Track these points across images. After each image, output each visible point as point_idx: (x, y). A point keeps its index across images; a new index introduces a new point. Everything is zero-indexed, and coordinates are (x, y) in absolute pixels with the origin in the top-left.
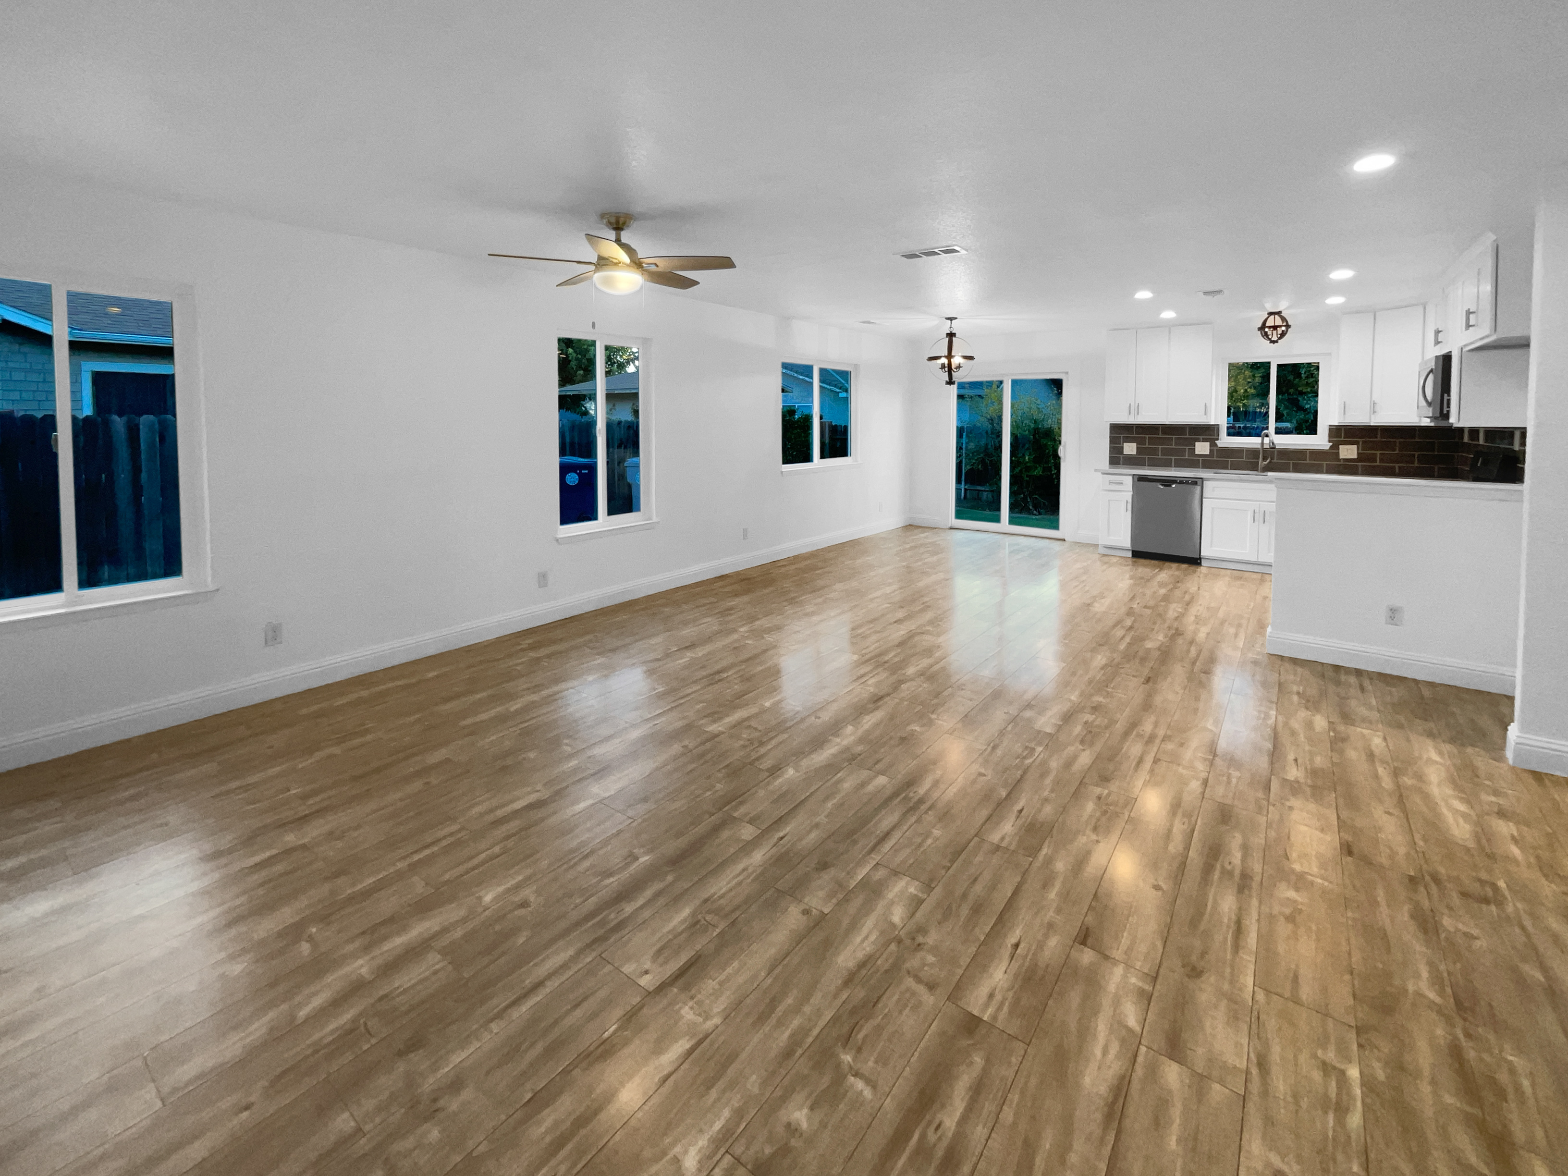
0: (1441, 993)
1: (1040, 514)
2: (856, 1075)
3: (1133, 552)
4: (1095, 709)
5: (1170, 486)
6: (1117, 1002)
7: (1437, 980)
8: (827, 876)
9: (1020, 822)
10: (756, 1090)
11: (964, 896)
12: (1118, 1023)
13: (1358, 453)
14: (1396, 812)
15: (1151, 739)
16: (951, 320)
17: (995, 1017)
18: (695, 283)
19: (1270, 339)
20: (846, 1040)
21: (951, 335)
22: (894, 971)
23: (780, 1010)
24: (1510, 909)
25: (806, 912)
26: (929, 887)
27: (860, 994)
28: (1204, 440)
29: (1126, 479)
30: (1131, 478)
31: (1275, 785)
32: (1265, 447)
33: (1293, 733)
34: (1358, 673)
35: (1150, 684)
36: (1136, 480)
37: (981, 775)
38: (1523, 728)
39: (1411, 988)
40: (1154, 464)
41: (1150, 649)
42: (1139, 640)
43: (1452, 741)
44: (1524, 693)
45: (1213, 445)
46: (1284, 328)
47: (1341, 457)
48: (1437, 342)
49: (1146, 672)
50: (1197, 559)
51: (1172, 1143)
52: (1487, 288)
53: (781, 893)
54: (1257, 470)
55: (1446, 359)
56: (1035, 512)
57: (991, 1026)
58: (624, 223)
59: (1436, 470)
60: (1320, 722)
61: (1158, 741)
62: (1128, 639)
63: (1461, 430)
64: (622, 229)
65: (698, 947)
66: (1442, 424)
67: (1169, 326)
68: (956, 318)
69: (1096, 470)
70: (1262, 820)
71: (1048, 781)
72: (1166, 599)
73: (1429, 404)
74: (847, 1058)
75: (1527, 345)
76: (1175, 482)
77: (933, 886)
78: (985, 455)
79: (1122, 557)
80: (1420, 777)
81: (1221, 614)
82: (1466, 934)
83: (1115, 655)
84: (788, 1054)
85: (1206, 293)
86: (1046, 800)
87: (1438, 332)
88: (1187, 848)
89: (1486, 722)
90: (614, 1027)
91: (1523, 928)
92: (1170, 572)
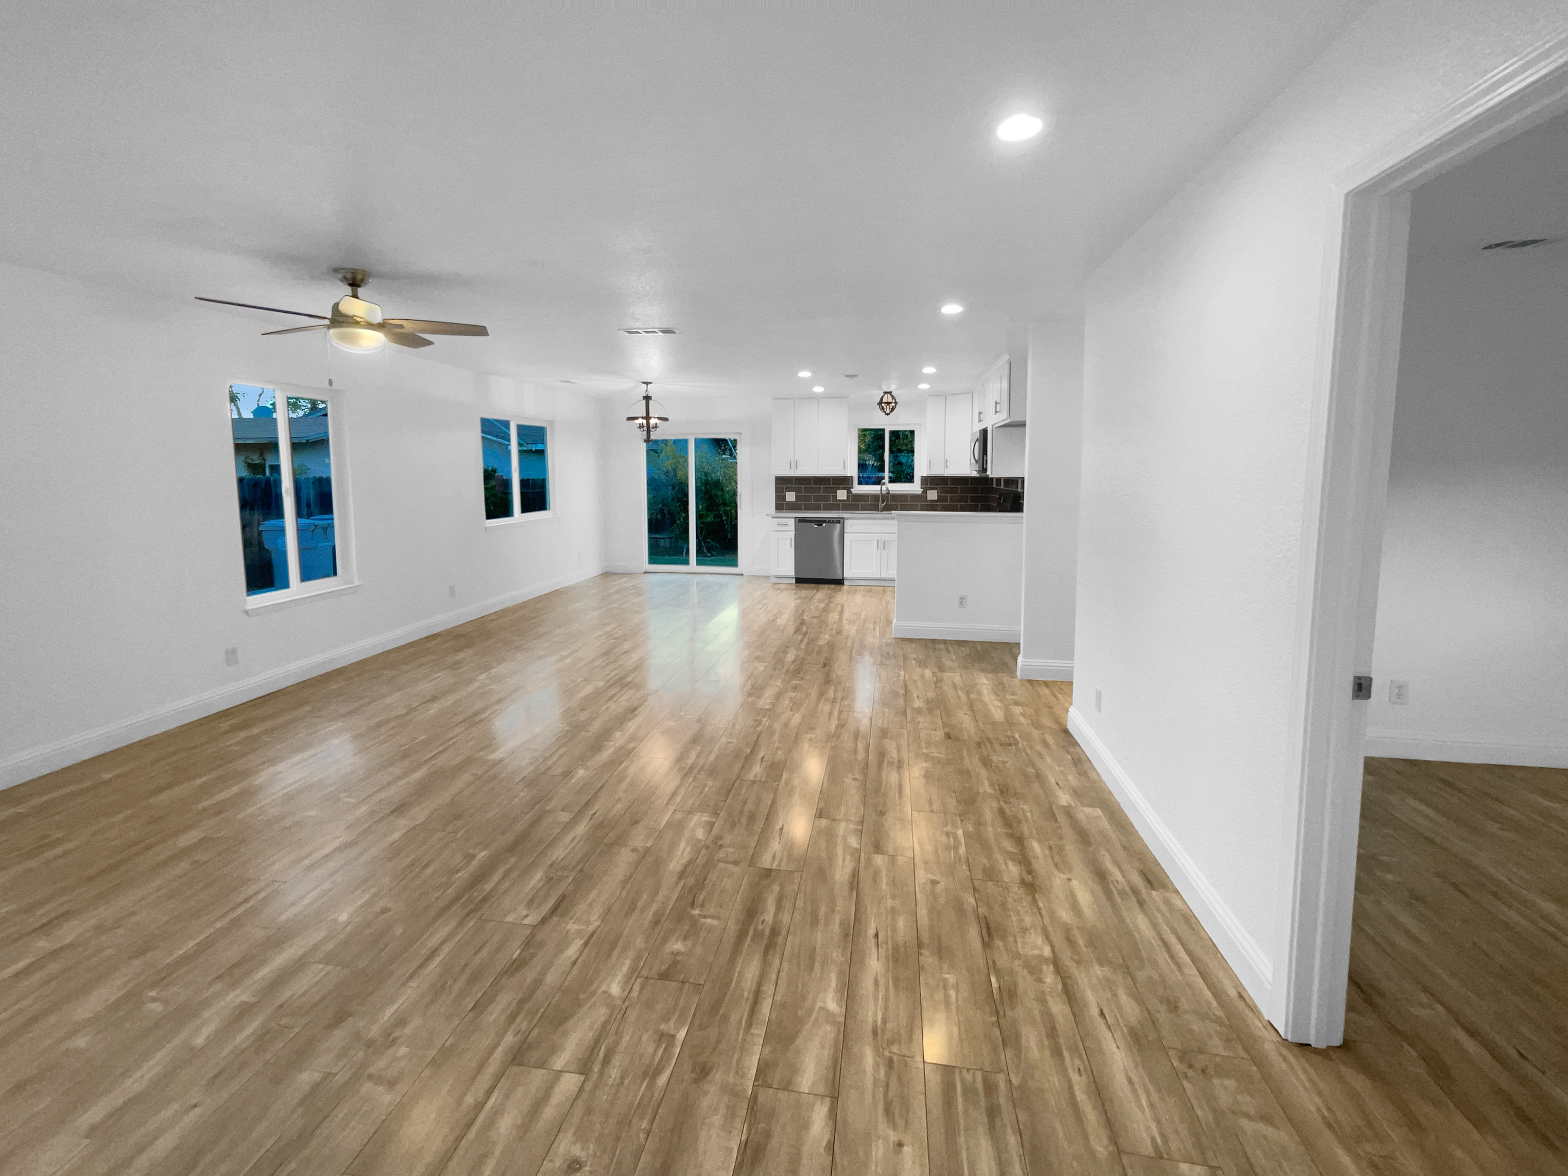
0: (994, 789)
1: (713, 555)
2: (705, 917)
3: (796, 579)
4: (795, 688)
5: (821, 525)
6: (845, 838)
7: (992, 785)
8: (640, 827)
9: (764, 765)
10: (642, 945)
11: (741, 812)
12: (847, 847)
13: (938, 496)
14: (970, 713)
15: (834, 700)
16: (647, 385)
17: (779, 865)
18: (429, 343)
19: (885, 412)
20: (693, 905)
21: (647, 398)
22: (709, 865)
23: (640, 905)
24: (1020, 745)
25: (634, 850)
26: (716, 814)
27: (691, 881)
28: (843, 489)
29: (789, 521)
30: (793, 520)
31: (909, 712)
32: (883, 492)
33: (915, 682)
34: (945, 642)
35: (827, 668)
36: (797, 521)
37: (729, 743)
38: (1025, 657)
39: (981, 791)
40: (808, 508)
41: (821, 645)
42: (813, 641)
43: (992, 671)
44: (1025, 642)
45: (849, 492)
46: (893, 404)
47: (928, 499)
48: (980, 421)
49: (822, 661)
50: (841, 580)
51: (884, 887)
52: (1005, 385)
53: (610, 845)
54: (878, 510)
55: (985, 432)
56: (709, 555)
57: (778, 870)
58: (362, 280)
59: (979, 506)
60: (928, 673)
61: (839, 700)
62: (806, 641)
63: (992, 479)
64: (359, 286)
65: (561, 891)
66: (983, 475)
67: (817, 398)
68: (651, 383)
69: (767, 515)
70: (905, 732)
71: (776, 737)
72: (826, 610)
73: (977, 462)
74: (696, 912)
75: (1025, 425)
76: (825, 522)
77: (718, 812)
78: (663, 505)
79: (788, 584)
80: (979, 694)
81: (863, 617)
82: (1002, 762)
83: (800, 652)
84: (656, 923)
85: (846, 376)
86: (778, 748)
87: (980, 413)
88: (867, 757)
89: (1008, 659)
90: (518, 952)
91: (1026, 753)
92: (824, 592)
